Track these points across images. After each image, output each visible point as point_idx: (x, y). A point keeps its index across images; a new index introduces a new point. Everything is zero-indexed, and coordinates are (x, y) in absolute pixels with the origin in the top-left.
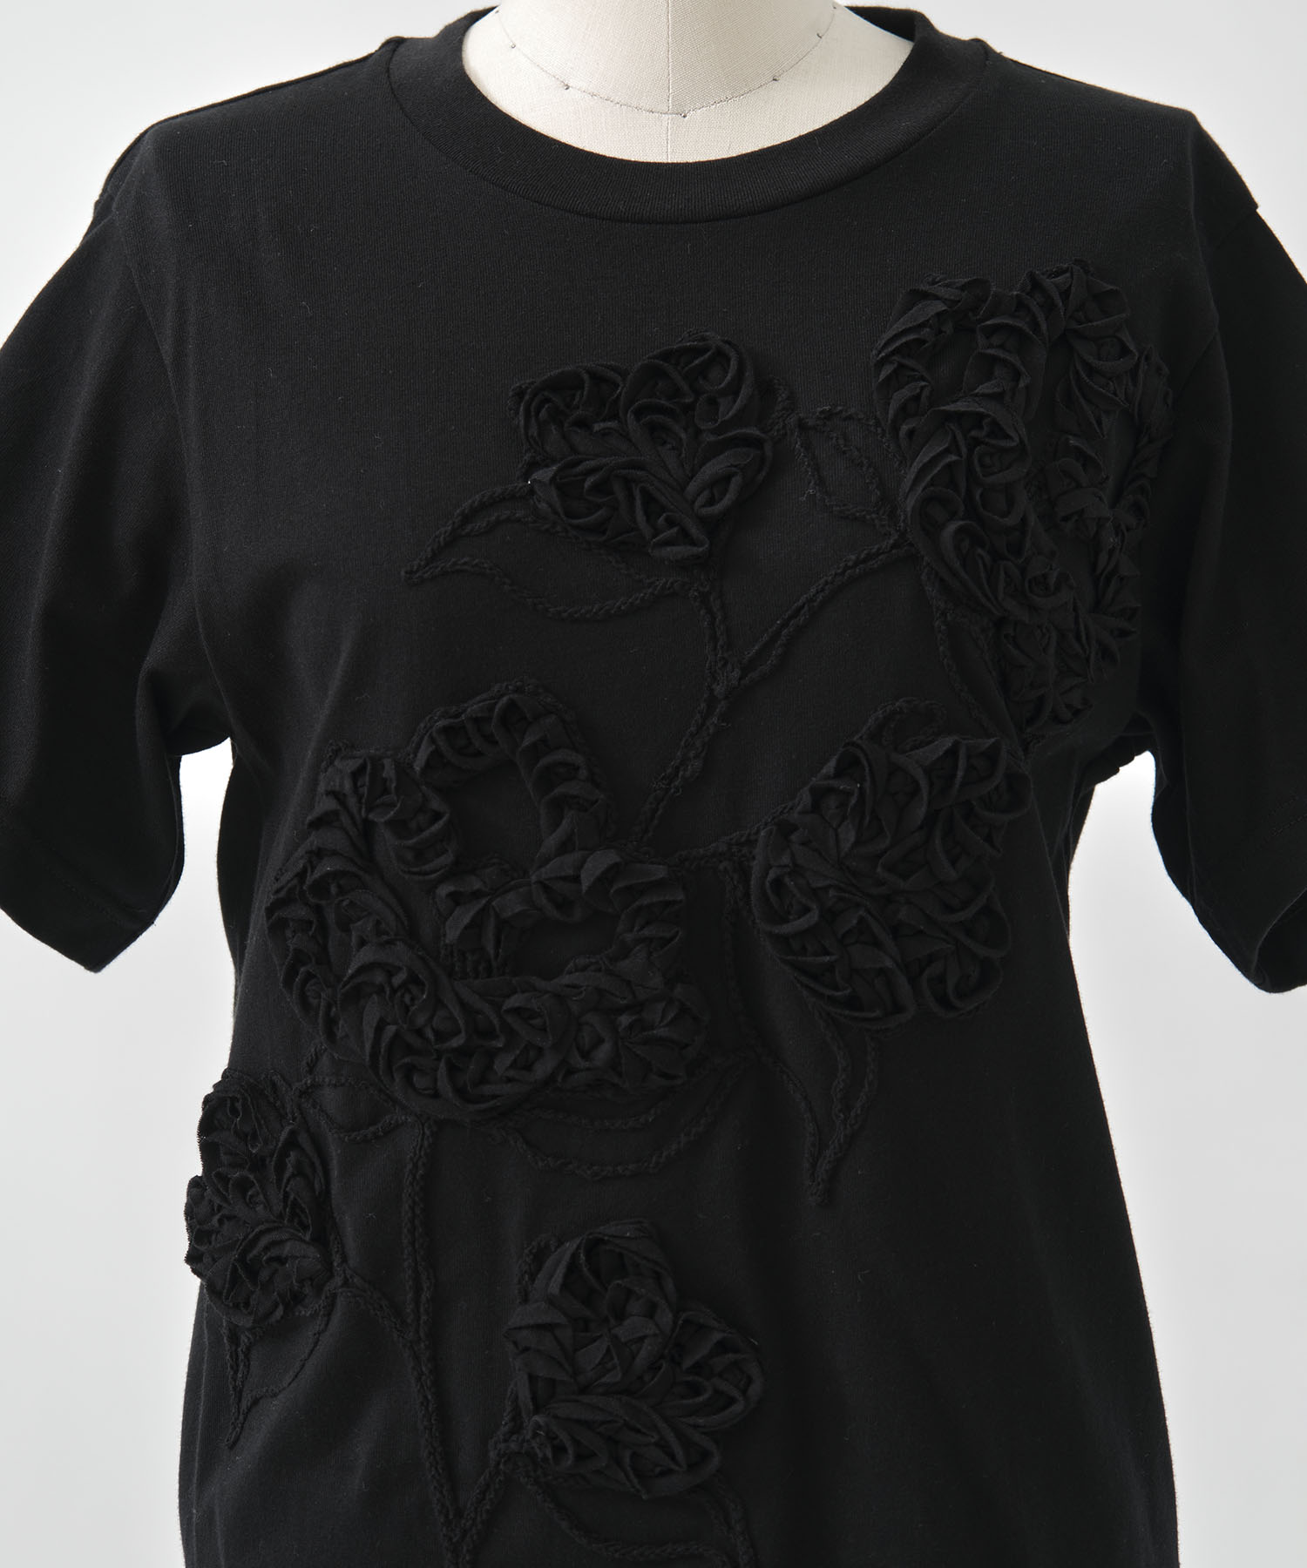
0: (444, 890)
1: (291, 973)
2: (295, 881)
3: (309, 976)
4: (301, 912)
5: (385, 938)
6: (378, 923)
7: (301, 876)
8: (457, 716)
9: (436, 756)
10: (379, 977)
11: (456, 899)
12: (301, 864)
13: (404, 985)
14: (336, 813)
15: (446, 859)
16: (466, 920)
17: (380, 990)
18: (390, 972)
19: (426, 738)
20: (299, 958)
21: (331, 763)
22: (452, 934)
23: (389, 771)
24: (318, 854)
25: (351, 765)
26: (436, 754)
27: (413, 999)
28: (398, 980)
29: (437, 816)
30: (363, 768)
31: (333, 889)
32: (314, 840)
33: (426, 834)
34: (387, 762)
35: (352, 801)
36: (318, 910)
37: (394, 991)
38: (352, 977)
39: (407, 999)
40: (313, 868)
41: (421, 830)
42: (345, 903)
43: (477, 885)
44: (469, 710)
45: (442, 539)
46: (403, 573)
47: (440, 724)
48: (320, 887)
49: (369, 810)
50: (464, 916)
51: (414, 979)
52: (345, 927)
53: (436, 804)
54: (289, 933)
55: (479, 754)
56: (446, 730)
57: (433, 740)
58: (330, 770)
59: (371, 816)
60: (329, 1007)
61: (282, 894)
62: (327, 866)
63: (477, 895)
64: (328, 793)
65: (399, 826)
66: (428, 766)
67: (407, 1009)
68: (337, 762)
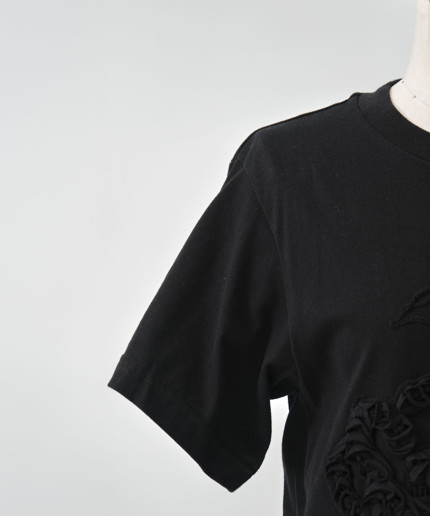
0: (410, 459)
1: (338, 494)
2: (340, 455)
3: (346, 495)
4: (342, 468)
5: (383, 479)
6: (380, 473)
7: (343, 452)
8: (414, 384)
9: (406, 402)
10: (380, 496)
11: (415, 462)
12: (343, 447)
13: (392, 500)
14: (360, 426)
15: (411, 445)
16: (420, 471)
17: (380, 501)
18: (385, 494)
19: (402, 394)
20: (342, 487)
21: (357, 404)
22: (413, 477)
23: (385, 408)
24: (351, 443)
25: (368, 405)
26: (407, 401)
27: (395, 505)
28: (389, 497)
29: (406, 427)
30: (373, 407)
31: (358, 458)
32: (348, 437)
33: (402, 435)
34: (384, 404)
35: (368, 421)
36: (349, 467)
37: (387, 502)
38: (368, 496)
39: (393, 505)
40: (349, 450)
41: (399, 433)
42: (365, 464)
43: (424, 456)
44: (420, 382)
45: (407, 308)
46: (390, 323)
47: (408, 387)
48: (352, 458)
49: (376, 424)
50: (419, 470)
51: (396, 497)
52: (364, 474)
53: (406, 422)
54: (335, 477)
55: (424, 400)
56: (410, 390)
57: (404, 395)
58: (356, 407)
59: (377, 427)
60: (356, 508)
61: (334, 460)
62: (356, 448)
63: (423, 461)
64: (356, 417)
65: (390, 432)
66: (403, 406)
67: (392, 510)
68: (360, 404)
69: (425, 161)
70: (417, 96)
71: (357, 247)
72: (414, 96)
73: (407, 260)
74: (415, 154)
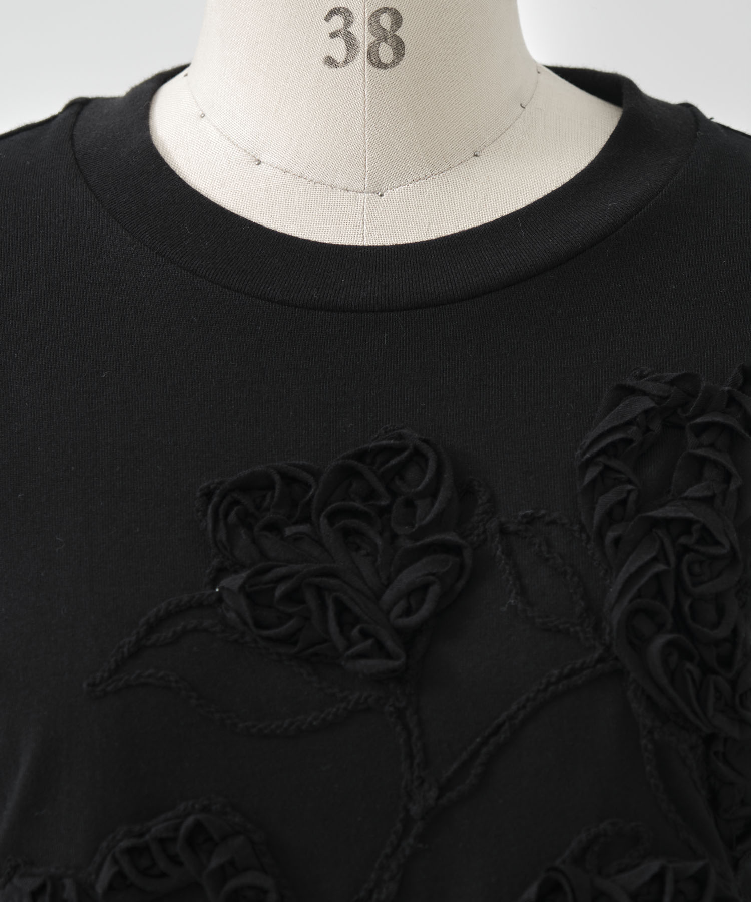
8: (141, 835)
19: (109, 858)
21: (9, 879)
23: (70, 892)
25: (31, 884)
26: (120, 875)
30: (42, 888)
34: (68, 882)
44: (153, 830)
45: (126, 650)
46: (84, 685)
47: (125, 844)
55: (163, 875)
56: (130, 852)
57: (115, 861)
66: (111, 888)
68: (15, 880)
69: (203, 281)
70: (207, 115)
71: (23, 494)
72: (200, 113)
73: (138, 530)
74: (181, 261)
